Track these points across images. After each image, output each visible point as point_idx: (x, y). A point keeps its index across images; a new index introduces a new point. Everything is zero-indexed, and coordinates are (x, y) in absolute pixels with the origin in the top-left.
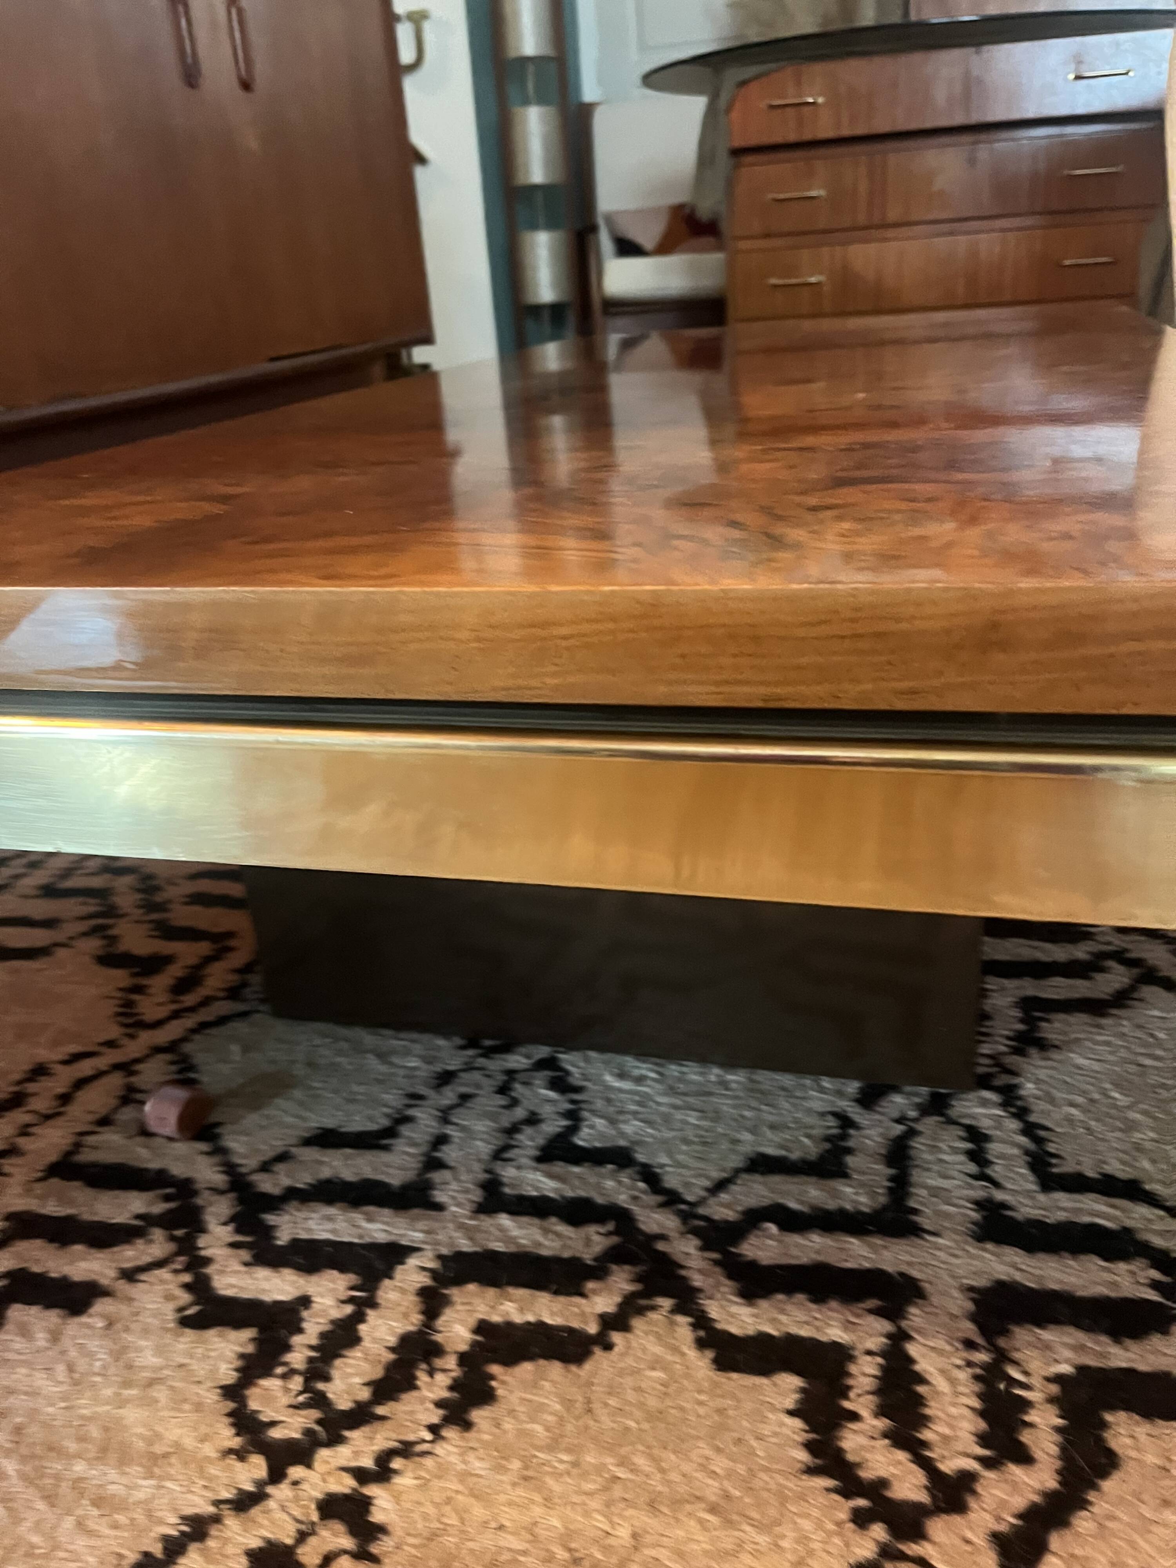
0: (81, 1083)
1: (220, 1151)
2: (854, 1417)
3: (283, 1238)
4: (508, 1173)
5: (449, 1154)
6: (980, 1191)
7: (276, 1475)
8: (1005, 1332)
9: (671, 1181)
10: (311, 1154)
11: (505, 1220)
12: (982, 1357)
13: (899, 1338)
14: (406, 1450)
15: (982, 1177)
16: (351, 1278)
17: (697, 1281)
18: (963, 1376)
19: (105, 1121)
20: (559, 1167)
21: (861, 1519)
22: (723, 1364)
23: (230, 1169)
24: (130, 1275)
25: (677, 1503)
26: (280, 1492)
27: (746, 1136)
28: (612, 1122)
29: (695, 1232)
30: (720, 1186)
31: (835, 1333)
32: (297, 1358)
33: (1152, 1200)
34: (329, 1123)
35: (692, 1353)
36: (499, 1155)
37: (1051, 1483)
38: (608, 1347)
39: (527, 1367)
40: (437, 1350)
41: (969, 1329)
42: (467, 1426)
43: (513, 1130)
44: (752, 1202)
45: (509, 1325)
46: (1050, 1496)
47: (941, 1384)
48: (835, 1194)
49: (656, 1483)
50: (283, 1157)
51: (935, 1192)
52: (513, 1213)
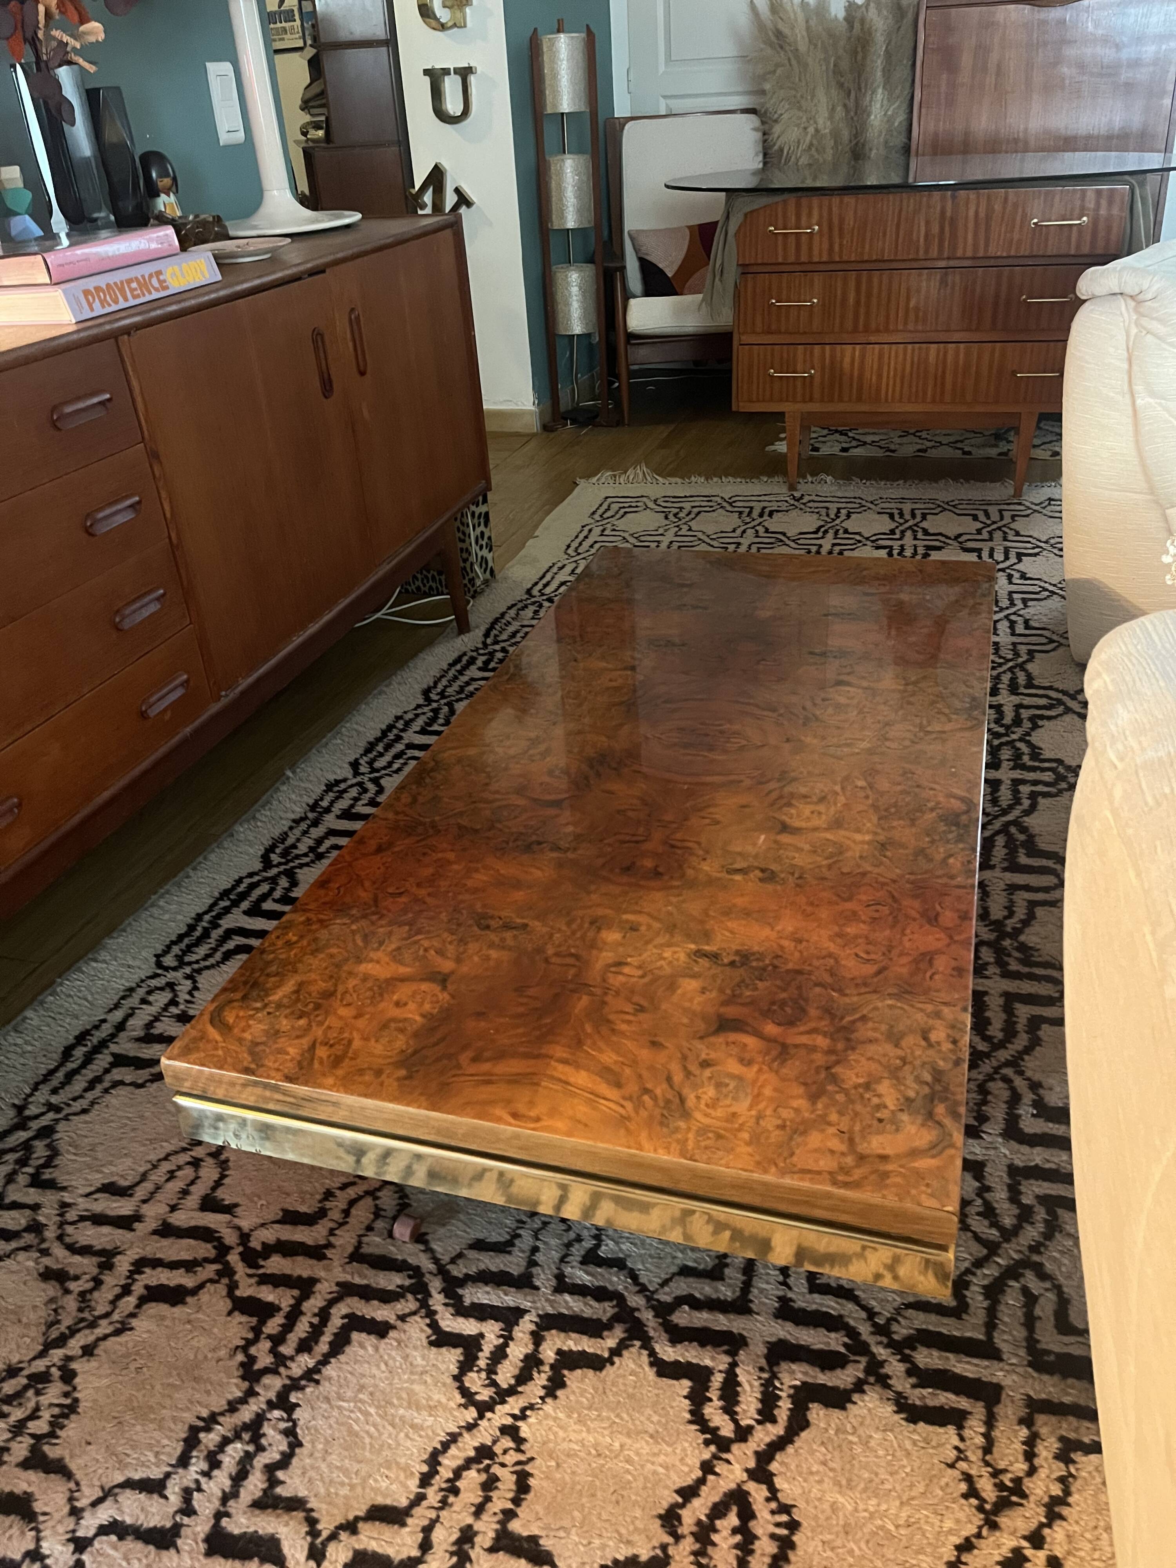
0: (352, 1203)
1: (429, 1250)
2: (710, 1400)
3: (467, 1302)
4: (568, 1270)
5: (539, 1257)
6: (781, 1291)
7: (481, 1416)
8: (778, 1364)
9: (643, 1280)
10: (472, 1254)
11: (567, 1297)
12: (765, 1375)
13: (734, 1365)
14: (531, 1407)
15: (784, 1284)
16: (500, 1325)
17: (652, 1333)
18: (756, 1384)
19: (369, 1228)
20: (592, 1268)
21: (707, 1443)
22: (660, 1374)
23: (436, 1261)
24: (402, 1318)
25: (638, 1433)
26: (483, 1423)
27: (680, 1255)
28: (617, 1243)
29: (653, 1308)
30: (665, 1283)
31: (708, 1362)
32: (482, 1363)
33: (856, 1300)
34: (480, 1236)
35: (647, 1368)
36: (562, 1260)
37: (782, 1433)
38: (612, 1364)
39: (579, 1371)
40: (540, 1363)
41: (763, 1362)
42: (555, 1397)
43: (569, 1245)
44: (679, 1293)
45: (571, 1351)
46: (780, 1438)
47: (747, 1387)
48: (717, 1290)
49: (630, 1425)
50: (460, 1255)
51: (762, 1291)
52: (571, 1293)
